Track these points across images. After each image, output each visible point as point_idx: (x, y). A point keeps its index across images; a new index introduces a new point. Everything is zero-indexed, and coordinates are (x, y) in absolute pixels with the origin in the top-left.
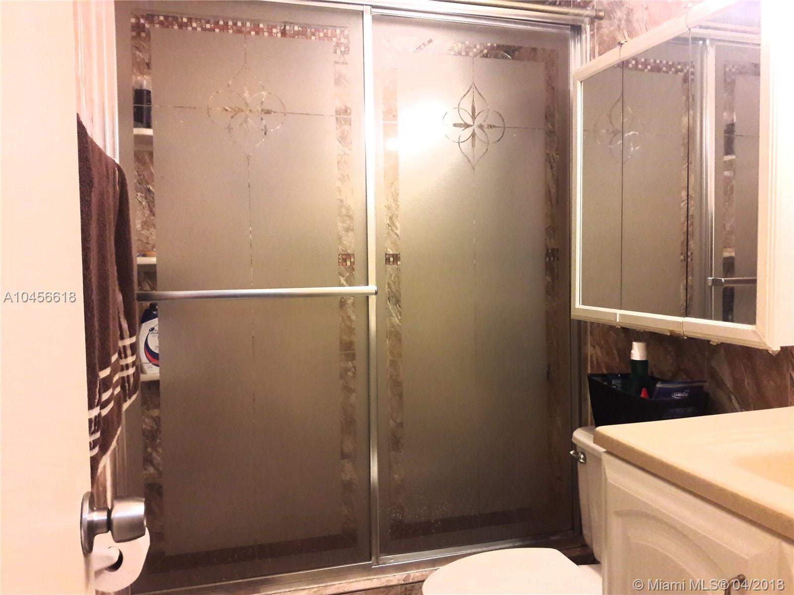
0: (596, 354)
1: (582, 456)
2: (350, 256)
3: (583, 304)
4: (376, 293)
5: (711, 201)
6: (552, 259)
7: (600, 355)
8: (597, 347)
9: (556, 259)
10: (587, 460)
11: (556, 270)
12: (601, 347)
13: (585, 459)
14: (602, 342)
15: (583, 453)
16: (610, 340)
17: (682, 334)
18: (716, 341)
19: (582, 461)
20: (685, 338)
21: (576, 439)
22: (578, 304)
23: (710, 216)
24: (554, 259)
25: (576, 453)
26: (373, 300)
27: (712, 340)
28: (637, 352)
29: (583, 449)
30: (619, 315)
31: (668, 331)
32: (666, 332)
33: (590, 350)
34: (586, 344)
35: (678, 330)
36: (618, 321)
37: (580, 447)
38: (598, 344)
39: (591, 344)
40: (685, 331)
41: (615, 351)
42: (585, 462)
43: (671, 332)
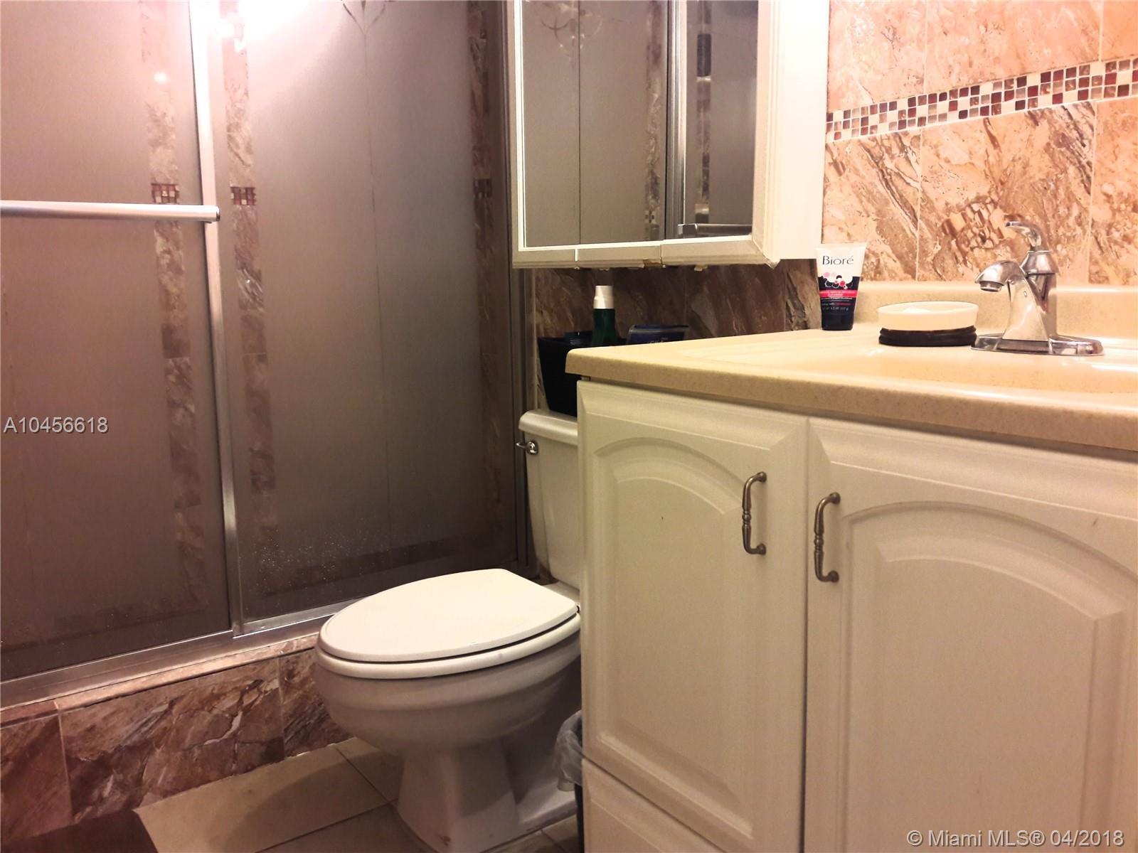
0: (544, 321)
1: (533, 445)
2: (160, 188)
3: (528, 246)
4: (218, 218)
5: (682, 144)
6: (480, 195)
7: (549, 321)
8: (545, 313)
9: (486, 195)
10: (540, 451)
11: (486, 212)
12: (550, 311)
13: (536, 449)
14: (552, 305)
15: (533, 442)
16: (562, 299)
17: (660, 262)
18: (703, 264)
19: (532, 451)
20: (664, 266)
21: (524, 425)
22: (521, 245)
23: (681, 163)
24: (483, 196)
25: (524, 443)
26: (212, 231)
27: (698, 264)
28: (602, 299)
29: (533, 435)
30: (576, 252)
31: (642, 262)
32: (640, 264)
33: (535, 319)
34: (531, 311)
35: (653, 258)
36: (576, 260)
37: (529, 434)
38: (546, 308)
39: (537, 310)
40: (665, 258)
41: (569, 314)
42: (537, 453)
43: (645, 261)
